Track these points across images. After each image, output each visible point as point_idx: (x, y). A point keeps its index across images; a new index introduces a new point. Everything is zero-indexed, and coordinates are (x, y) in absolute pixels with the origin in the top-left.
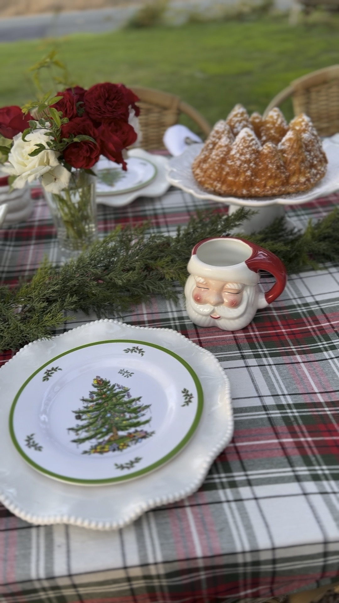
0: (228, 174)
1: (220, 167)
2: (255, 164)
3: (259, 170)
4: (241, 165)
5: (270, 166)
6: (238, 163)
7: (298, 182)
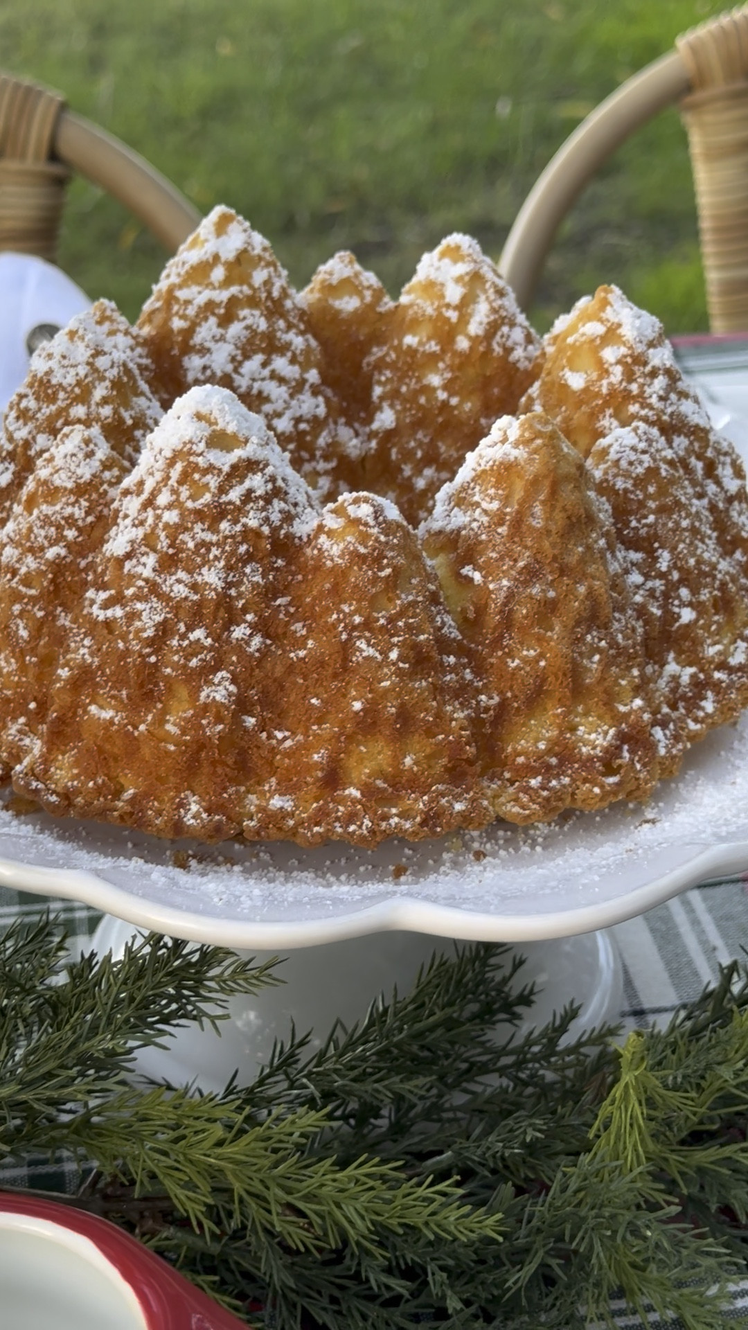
0: (84, 679)
1: (38, 629)
2: (261, 627)
3: (291, 668)
4: (164, 630)
5: (365, 649)
6: (150, 616)
7: (565, 754)
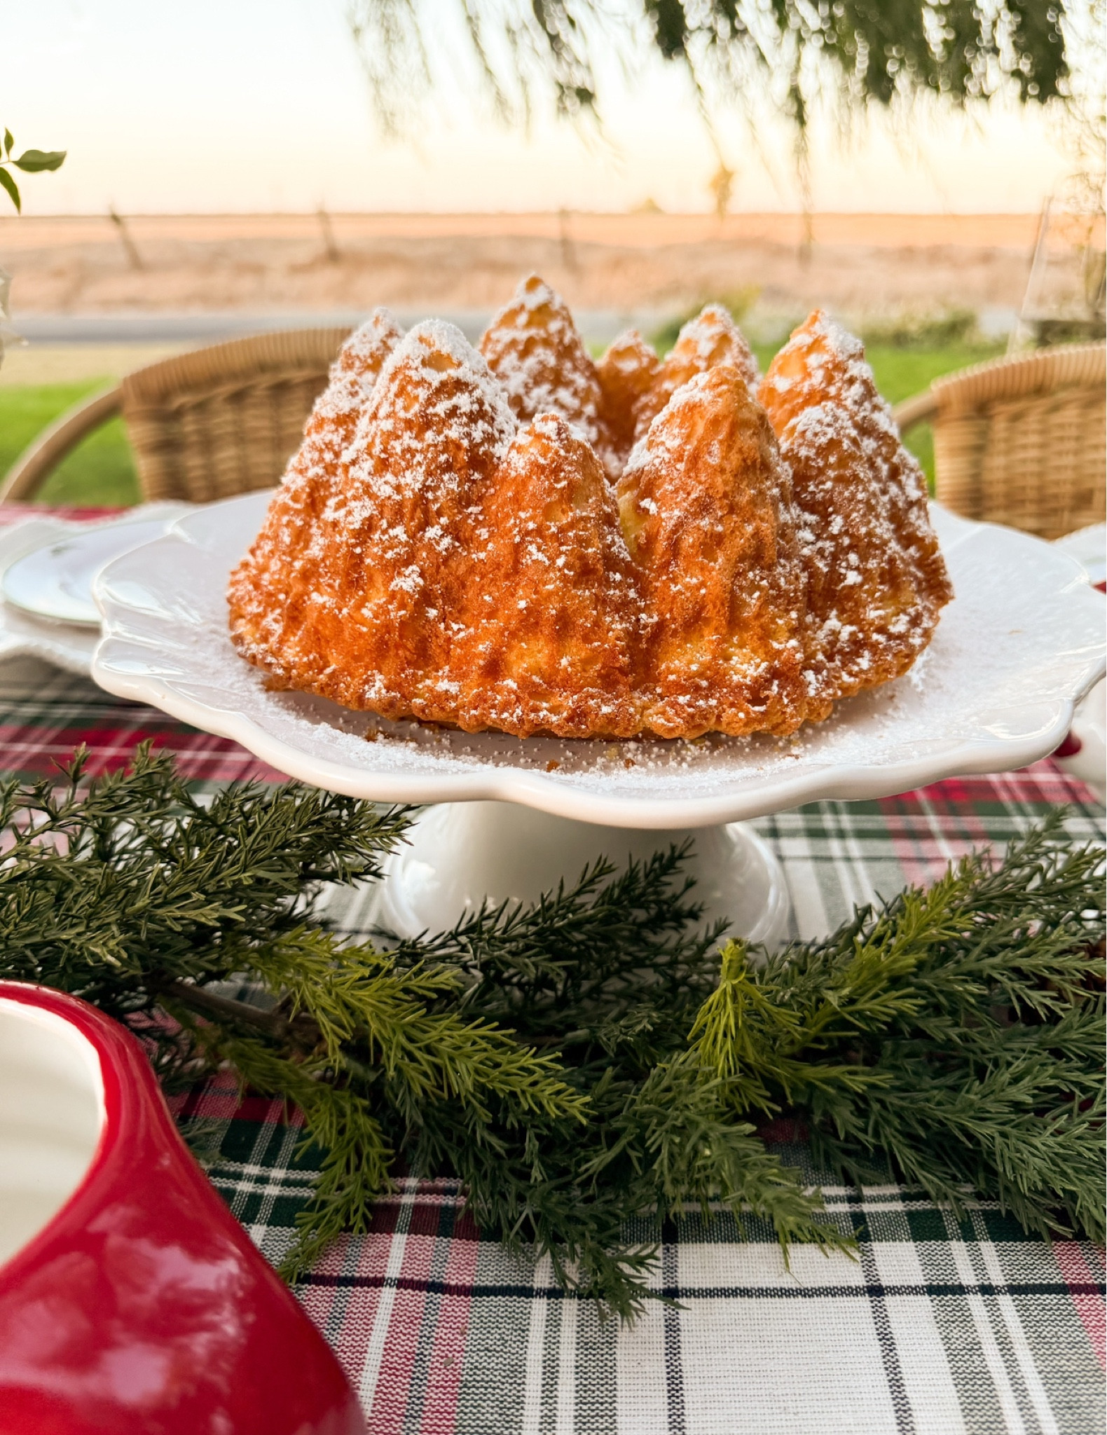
2: (451, 530)
3: (472, 569)
4: (369, 526)
5: (534, 553)
7: (715, 680)
